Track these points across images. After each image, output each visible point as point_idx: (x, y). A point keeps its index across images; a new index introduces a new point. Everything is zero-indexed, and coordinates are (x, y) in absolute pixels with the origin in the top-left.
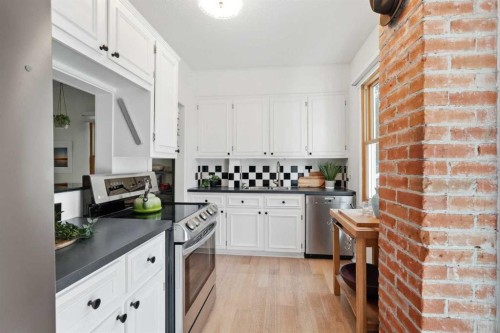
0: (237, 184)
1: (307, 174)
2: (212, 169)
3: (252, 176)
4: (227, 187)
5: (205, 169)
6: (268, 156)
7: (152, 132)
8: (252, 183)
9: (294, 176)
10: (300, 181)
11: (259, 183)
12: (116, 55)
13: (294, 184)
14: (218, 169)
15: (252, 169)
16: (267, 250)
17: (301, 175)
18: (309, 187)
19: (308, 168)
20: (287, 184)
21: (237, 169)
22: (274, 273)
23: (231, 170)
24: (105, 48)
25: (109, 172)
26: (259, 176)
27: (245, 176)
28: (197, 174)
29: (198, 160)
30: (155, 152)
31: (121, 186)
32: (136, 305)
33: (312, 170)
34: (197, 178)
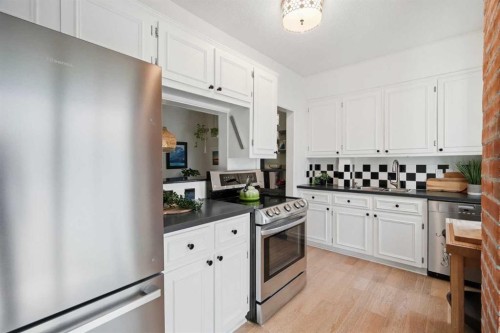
0: (347, 183)
1: (440, 174)
2: (324, 168)
3: (367, 175)
4: (337, 186)
5: (318, 167)
6: (382, 154)
7: (251, 138)
8: (366, 183)
9: (421, 177)
10: (429, 183)
11: (375, 183)
12: (220, 89)
13: (421, 186)
14: (330, 167)
15: (367, 168)
16: (376, 255)
17: (431, 176)
18: (442, 191)
19: (443, 167)
20: (411, 186)
21: (347, 168)
22: (377, 281)
23: (341, 169)
24: (211, 87)
25: (225, 169)
26: (375, 176)
27: (359, 175)
28: (308, 173)
29: (310, 159)
30: (254, 154)
31: (234, 180)
32: (221, 258)
33: (447, 171)
34: (308, 175)
